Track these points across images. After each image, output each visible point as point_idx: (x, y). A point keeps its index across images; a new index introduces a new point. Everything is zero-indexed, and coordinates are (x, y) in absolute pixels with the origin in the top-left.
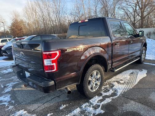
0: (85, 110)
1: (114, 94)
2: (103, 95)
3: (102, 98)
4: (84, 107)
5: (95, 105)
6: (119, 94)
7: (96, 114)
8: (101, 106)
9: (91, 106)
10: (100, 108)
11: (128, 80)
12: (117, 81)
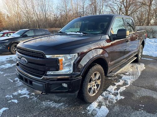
0: (107, 97)
1: (125, 84)
2: (117, 85)
3: (117, 87)
4: (105, 95)
5: (114, 93)
6: (129, 83)
7: (118, 100)
8: (119, 93)
9: (111, 93)
10: (119, 95)
11: (132, 72)
12: (123, 73)
